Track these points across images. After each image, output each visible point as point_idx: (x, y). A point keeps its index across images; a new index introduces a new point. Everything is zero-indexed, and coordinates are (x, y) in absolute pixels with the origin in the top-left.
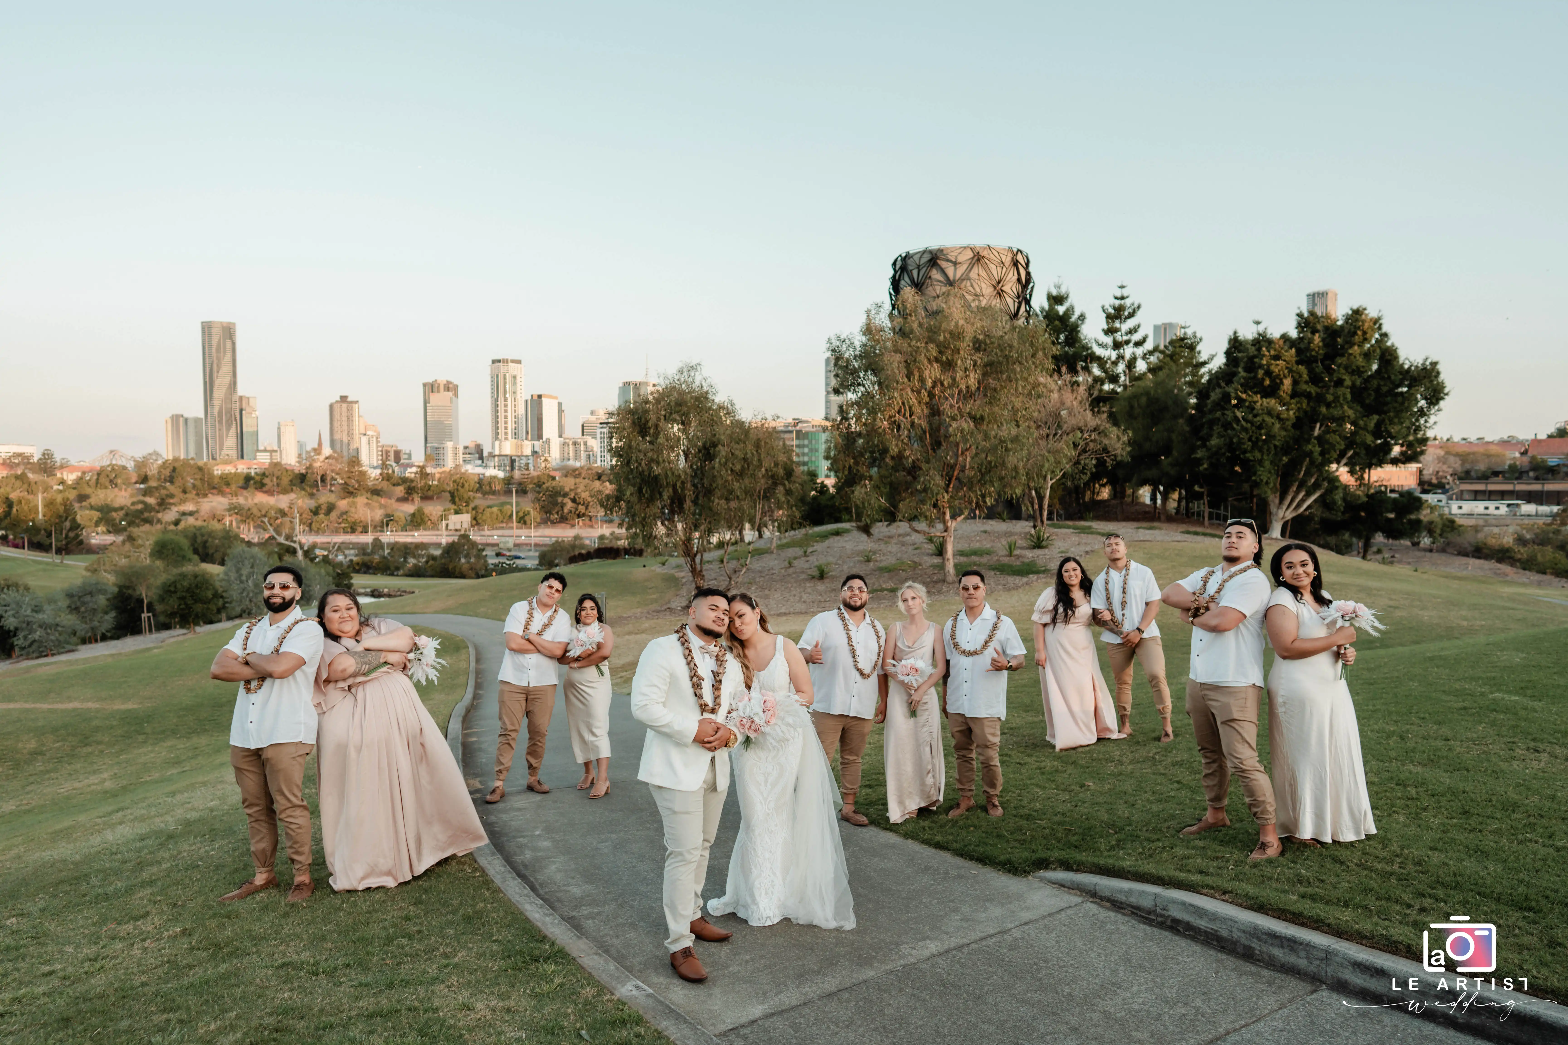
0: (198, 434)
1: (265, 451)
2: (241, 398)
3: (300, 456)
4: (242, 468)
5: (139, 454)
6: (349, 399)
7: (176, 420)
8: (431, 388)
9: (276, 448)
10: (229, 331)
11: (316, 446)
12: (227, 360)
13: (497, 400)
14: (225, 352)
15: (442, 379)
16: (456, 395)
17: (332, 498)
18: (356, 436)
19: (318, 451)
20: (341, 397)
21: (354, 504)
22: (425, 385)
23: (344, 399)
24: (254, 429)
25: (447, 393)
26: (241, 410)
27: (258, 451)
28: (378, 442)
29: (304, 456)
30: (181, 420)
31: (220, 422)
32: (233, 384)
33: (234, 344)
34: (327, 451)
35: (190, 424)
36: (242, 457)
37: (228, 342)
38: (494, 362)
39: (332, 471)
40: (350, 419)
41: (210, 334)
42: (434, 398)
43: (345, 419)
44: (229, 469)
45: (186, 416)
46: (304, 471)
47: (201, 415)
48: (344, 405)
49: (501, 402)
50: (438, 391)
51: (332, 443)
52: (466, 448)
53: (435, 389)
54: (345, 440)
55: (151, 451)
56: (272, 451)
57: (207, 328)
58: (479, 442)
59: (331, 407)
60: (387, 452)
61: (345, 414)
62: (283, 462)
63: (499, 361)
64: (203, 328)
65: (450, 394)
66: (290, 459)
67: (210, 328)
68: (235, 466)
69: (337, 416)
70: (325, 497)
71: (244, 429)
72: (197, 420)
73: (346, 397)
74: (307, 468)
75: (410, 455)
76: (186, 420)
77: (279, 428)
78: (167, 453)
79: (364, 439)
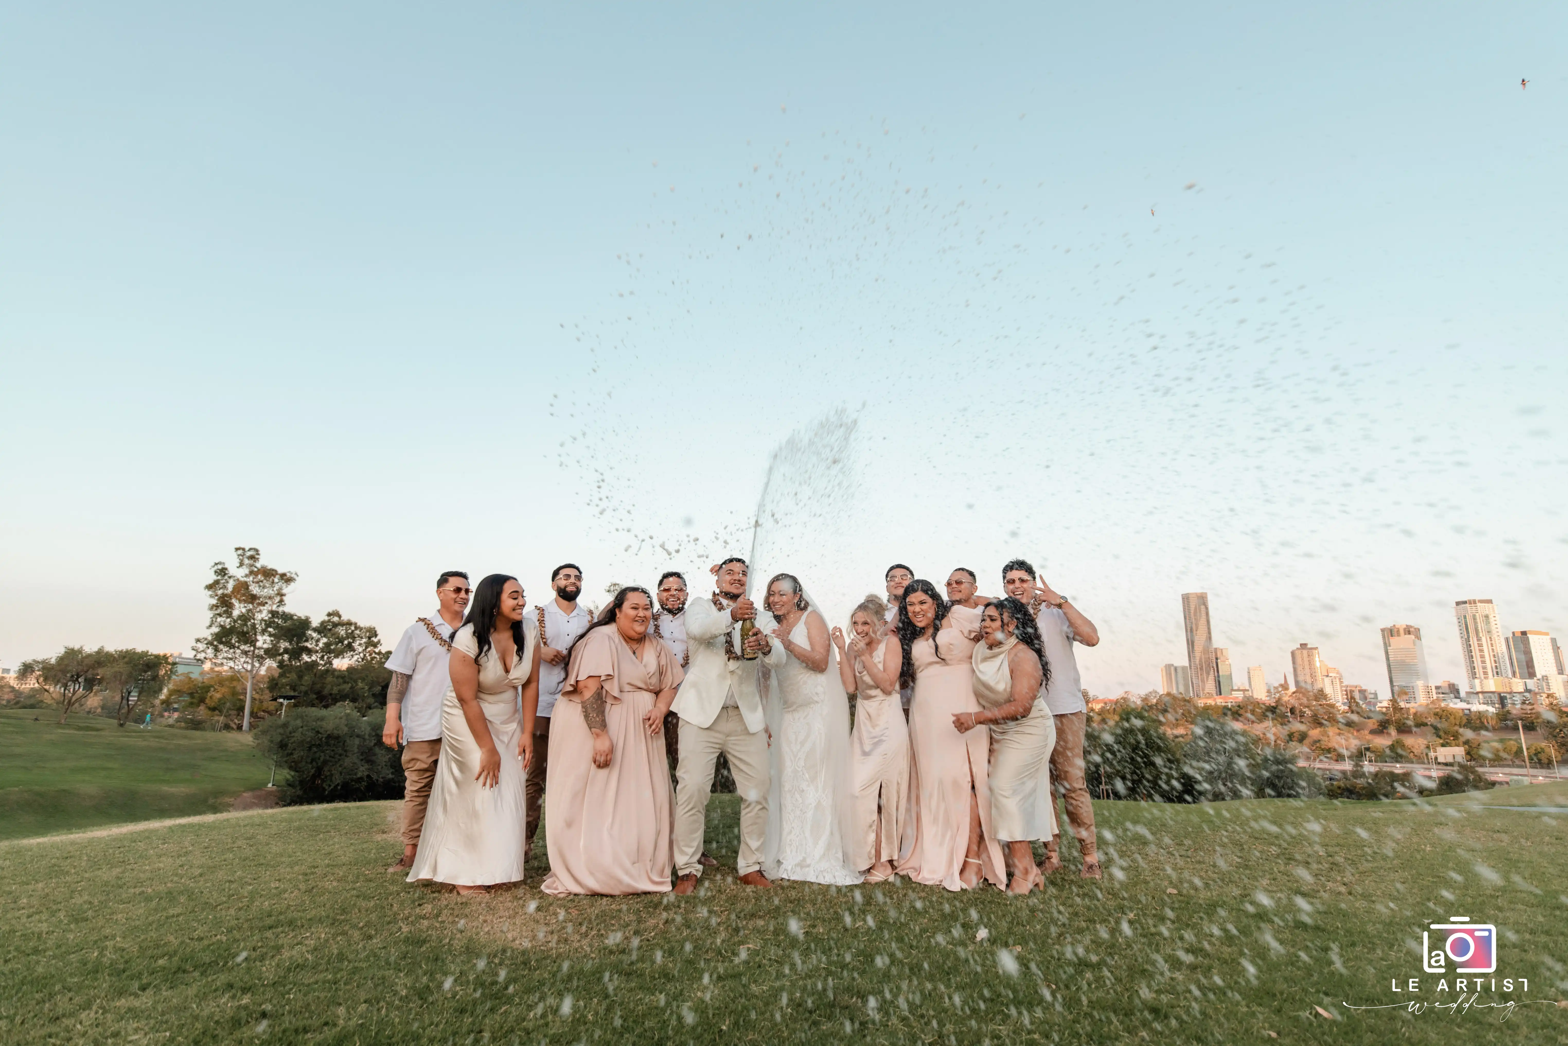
0: (1185, 679)
1: (1238, 690)
2: (1216, 649)
3: (1269, 691)
4: (1220, 701)
5: (1143, 693)
6: (1309, 646)
7: (1168, 667)
8: (1390, 633)
9: (1247, 688)
10: (1202, 599)
11: (1283, 682)
12: (1203, 621)
13: (1468, 640)
14: (1200, 616)
15: (1402, 622)
16: (1418, 637)
17: (1302, 728)
18: (1319, 677)
19: (1285, 687)
20: (1301, 645)
21: (1325, 734)
22: (1383, 630)
23: (1303, 646)
24: (1229, 673)
25: (1407, 636)
26: (1217, 659)
27: (1233, 690)
28: (1341, 682)
29: (1272, 691)
30: (1172, 669)
31: (1201, 669)
32: (1209, 638)
33: (1207, 608)
34: (1292, 688)
35: (1180, 671)
36: (1220, 694)
37: (1203, 607)
38: (1458, 604)
39: (1301, 705)
40: (1311, 663)
41: (1188, 602)
42: (1394, 641)
43: (1306, 663)
44: (1210, 702)
45: (1175, 665)
46: (1274, 704)
47: (1186, 663)
48: (1305, 652)
49: (1473, 641)
50: (1399, 635)
51: (1297, 683)
52: (1437, 688)
53: (1395, 633)
54: (1309, 680)
55: (1151, 690)
56: (1244, 691)
57: (1186, 598)
58: (1452, 681)
59: (1293, 653)
60: (1351, 691)
61: (1306, 659)
62: (1255, 696)
63: (1465, 602)
64: (1183, 599)
65: (1412, 637)
66: (1261, 695)
67: (1188, 598)
68: (1215, 700)
69: (1299, 660)
70: (1297, 726)
71: (1220, 673)
72: (1184, 668)
73: (1306, 645)
74: (1277, 702)
75: (1376, 694)
76: (1176, 669)
77: (1249, 672)
78: (1162, 691)
79: (1327, 681)
